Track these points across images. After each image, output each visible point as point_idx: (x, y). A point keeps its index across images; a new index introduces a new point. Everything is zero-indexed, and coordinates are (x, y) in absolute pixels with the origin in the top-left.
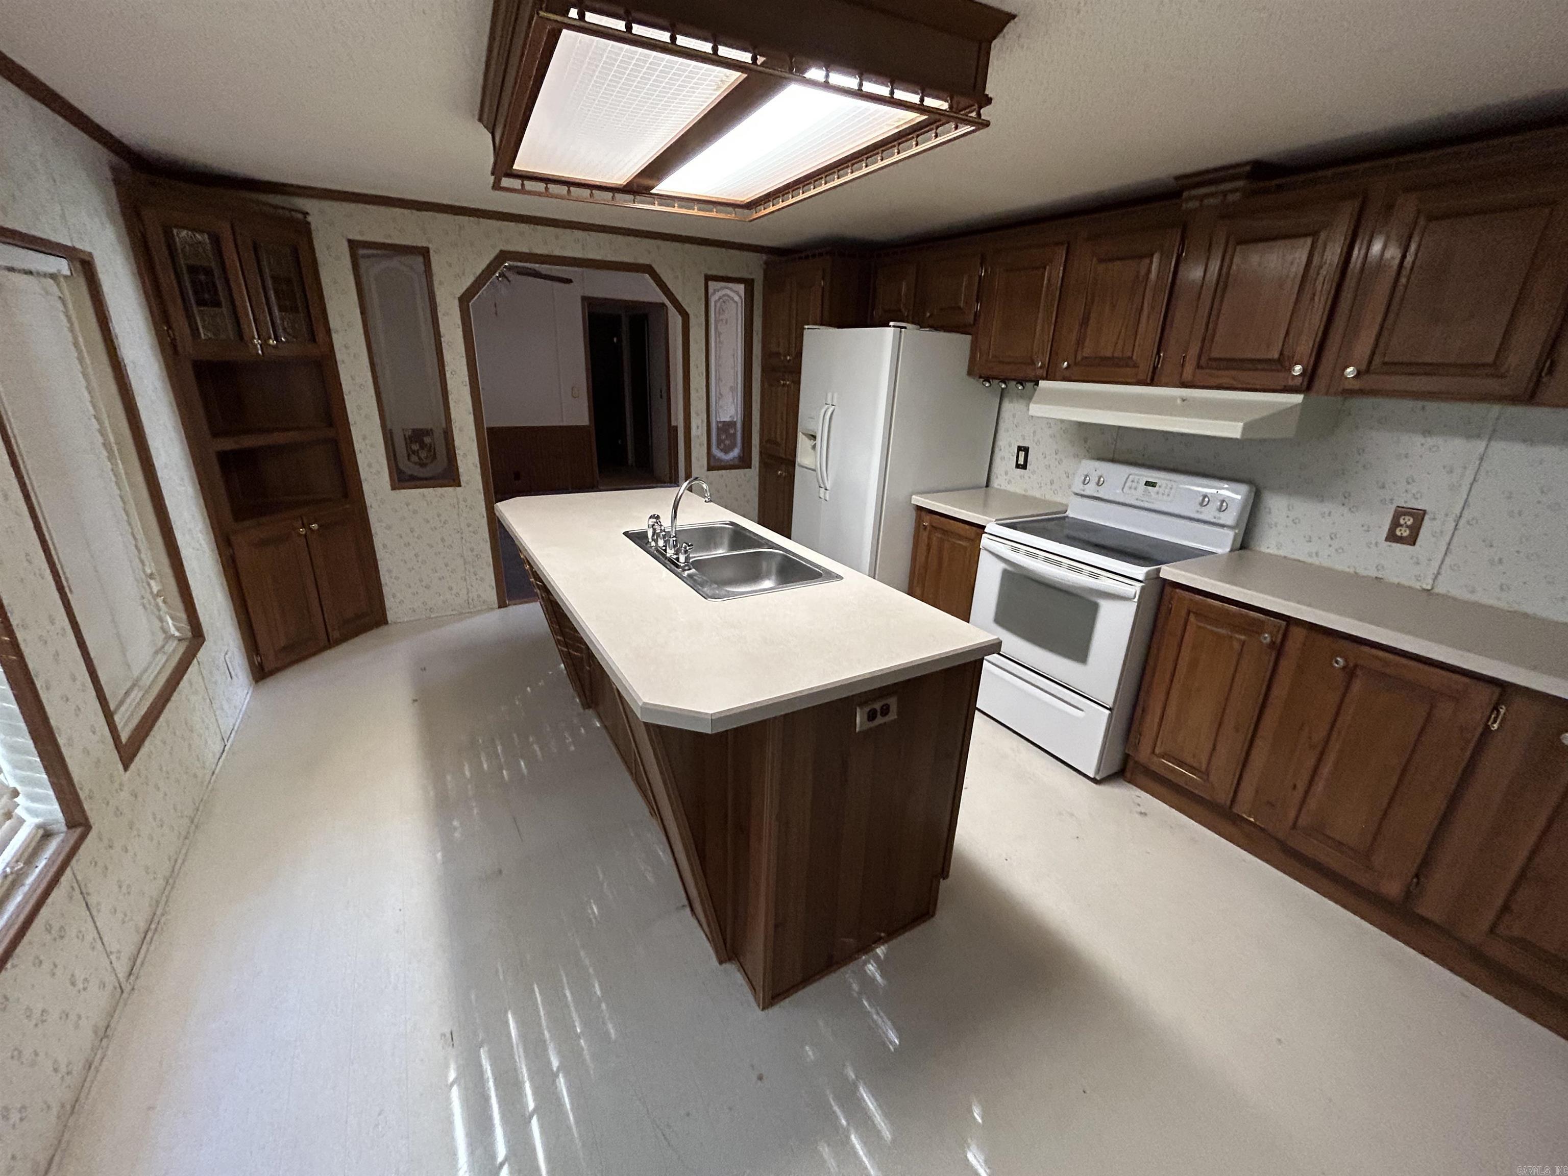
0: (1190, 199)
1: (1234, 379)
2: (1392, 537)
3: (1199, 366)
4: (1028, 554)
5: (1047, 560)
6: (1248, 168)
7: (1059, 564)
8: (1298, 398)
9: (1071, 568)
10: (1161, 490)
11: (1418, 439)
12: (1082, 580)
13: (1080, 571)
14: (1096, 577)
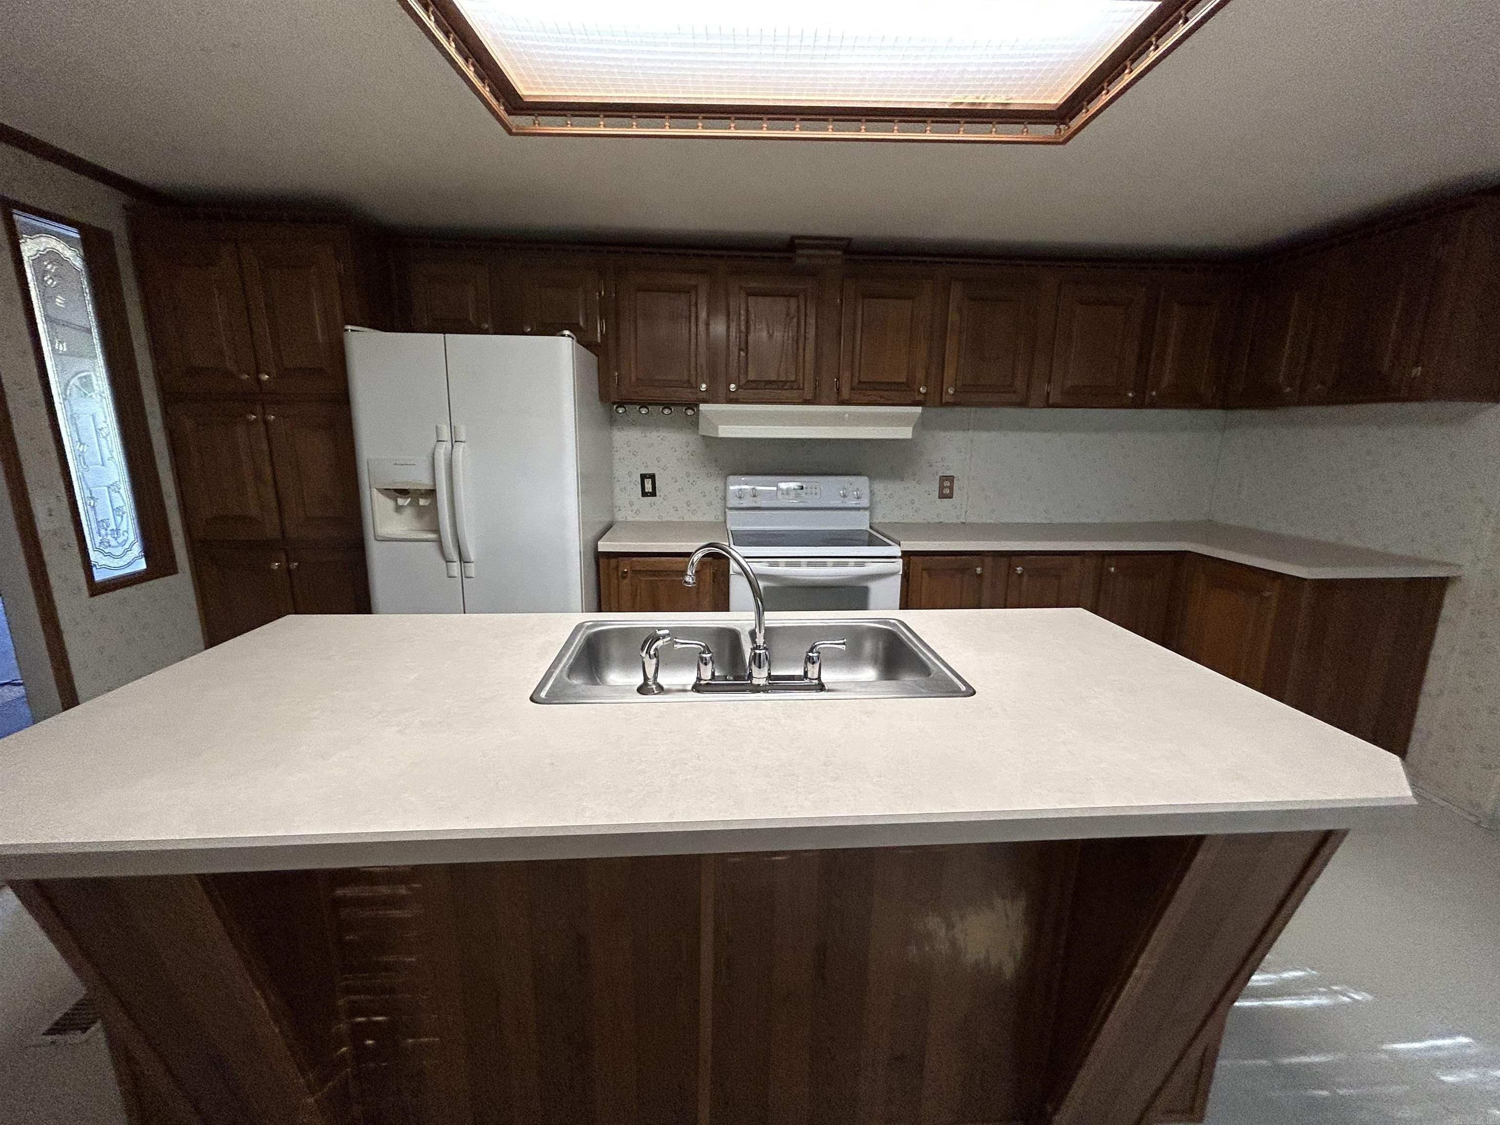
0: (802, 256)
1: (881, 397)
2: (942, 496)
3: (852, 389)
4: (788, 565)
5: (809, 565)
6: (845, 242)
7: (824, 565)
8: (919, 409)
9: (836, 565)
10: (809, 491)
11: (942, 434)
12: (851, 571)
13: (845, 565)
14: (862, 565)
